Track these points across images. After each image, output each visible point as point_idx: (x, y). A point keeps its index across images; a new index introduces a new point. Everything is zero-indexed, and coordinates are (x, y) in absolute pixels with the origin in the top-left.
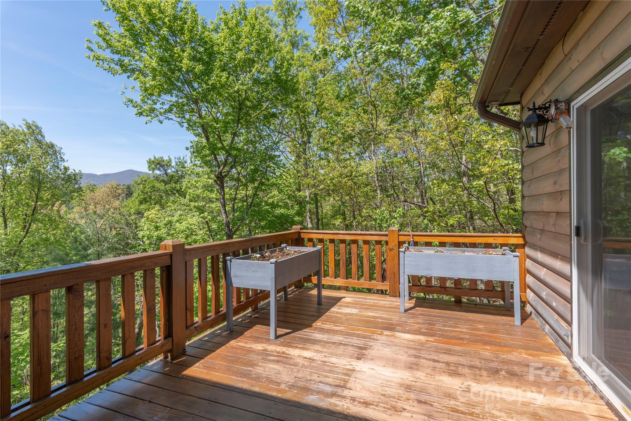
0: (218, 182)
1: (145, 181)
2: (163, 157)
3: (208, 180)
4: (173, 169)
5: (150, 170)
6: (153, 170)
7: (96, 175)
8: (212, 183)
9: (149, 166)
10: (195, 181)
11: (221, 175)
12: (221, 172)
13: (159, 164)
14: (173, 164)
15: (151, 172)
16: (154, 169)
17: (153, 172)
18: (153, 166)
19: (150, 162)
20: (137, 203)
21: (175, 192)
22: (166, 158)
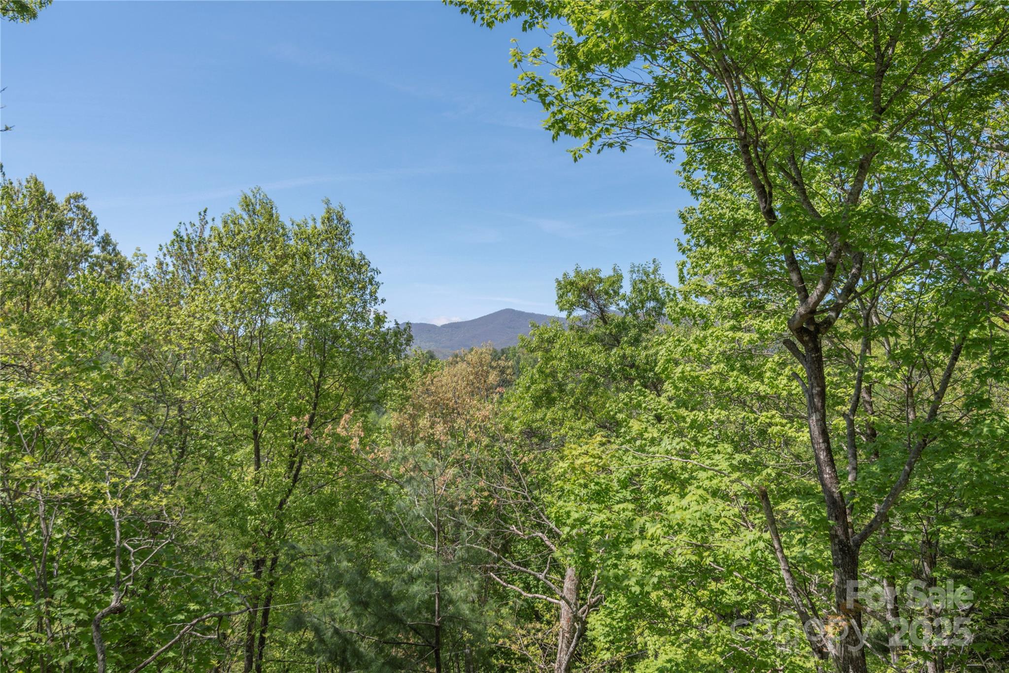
0: (801, 348)
1: (551, 341)
2: (598, 271)
3: (739, 334)
4: (623, 304)
5: (561, 310)
6: (572, 307)
7: (434, 327)
8: (751, 342)
9: (561, 297)
10: (696, 341)
11: (811, 321)
12: (813, 312)
13: (586, 289)
14: (626, 288)
15: (564, 314)
16: (572, 305)
17: (570, 314)
18: (571, 297)
19: (565, 287)
20: (529, 403)
21: (633, 372)
22: (606, 273)
